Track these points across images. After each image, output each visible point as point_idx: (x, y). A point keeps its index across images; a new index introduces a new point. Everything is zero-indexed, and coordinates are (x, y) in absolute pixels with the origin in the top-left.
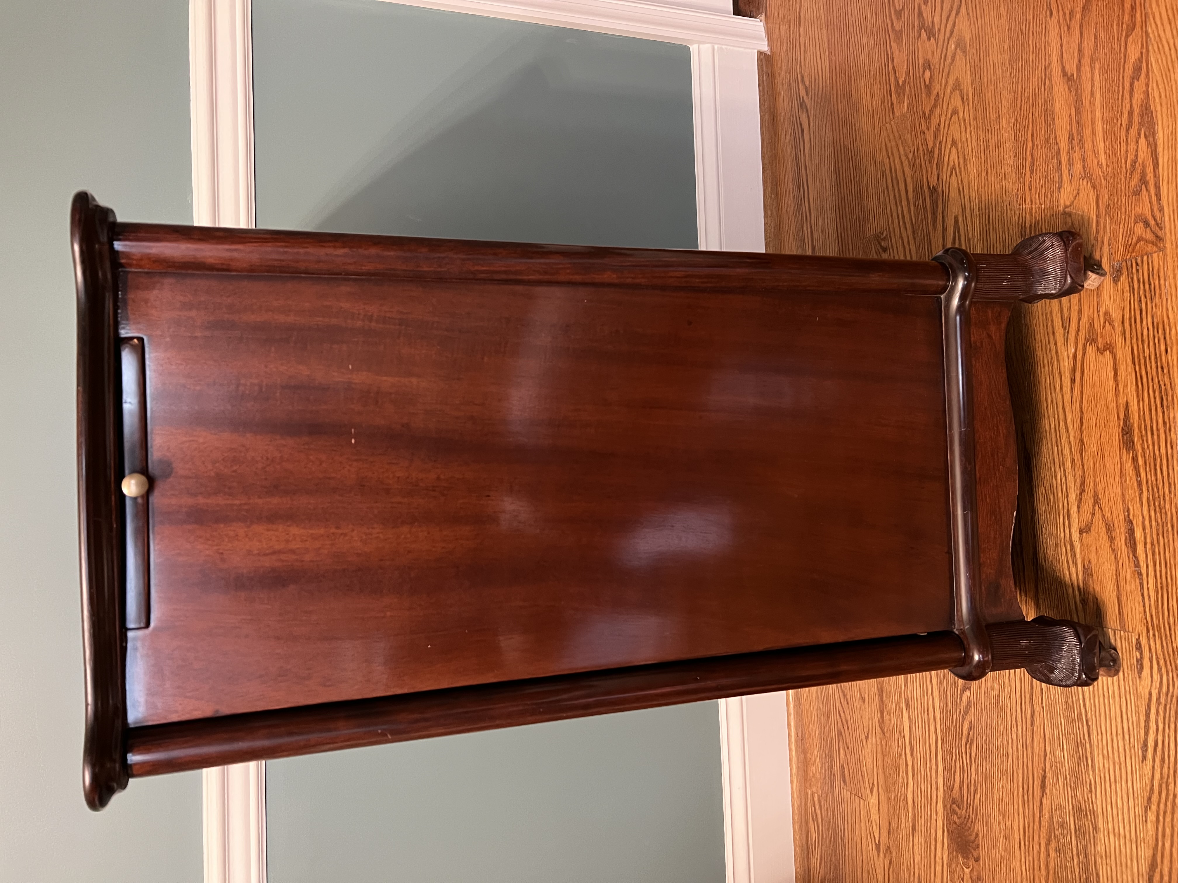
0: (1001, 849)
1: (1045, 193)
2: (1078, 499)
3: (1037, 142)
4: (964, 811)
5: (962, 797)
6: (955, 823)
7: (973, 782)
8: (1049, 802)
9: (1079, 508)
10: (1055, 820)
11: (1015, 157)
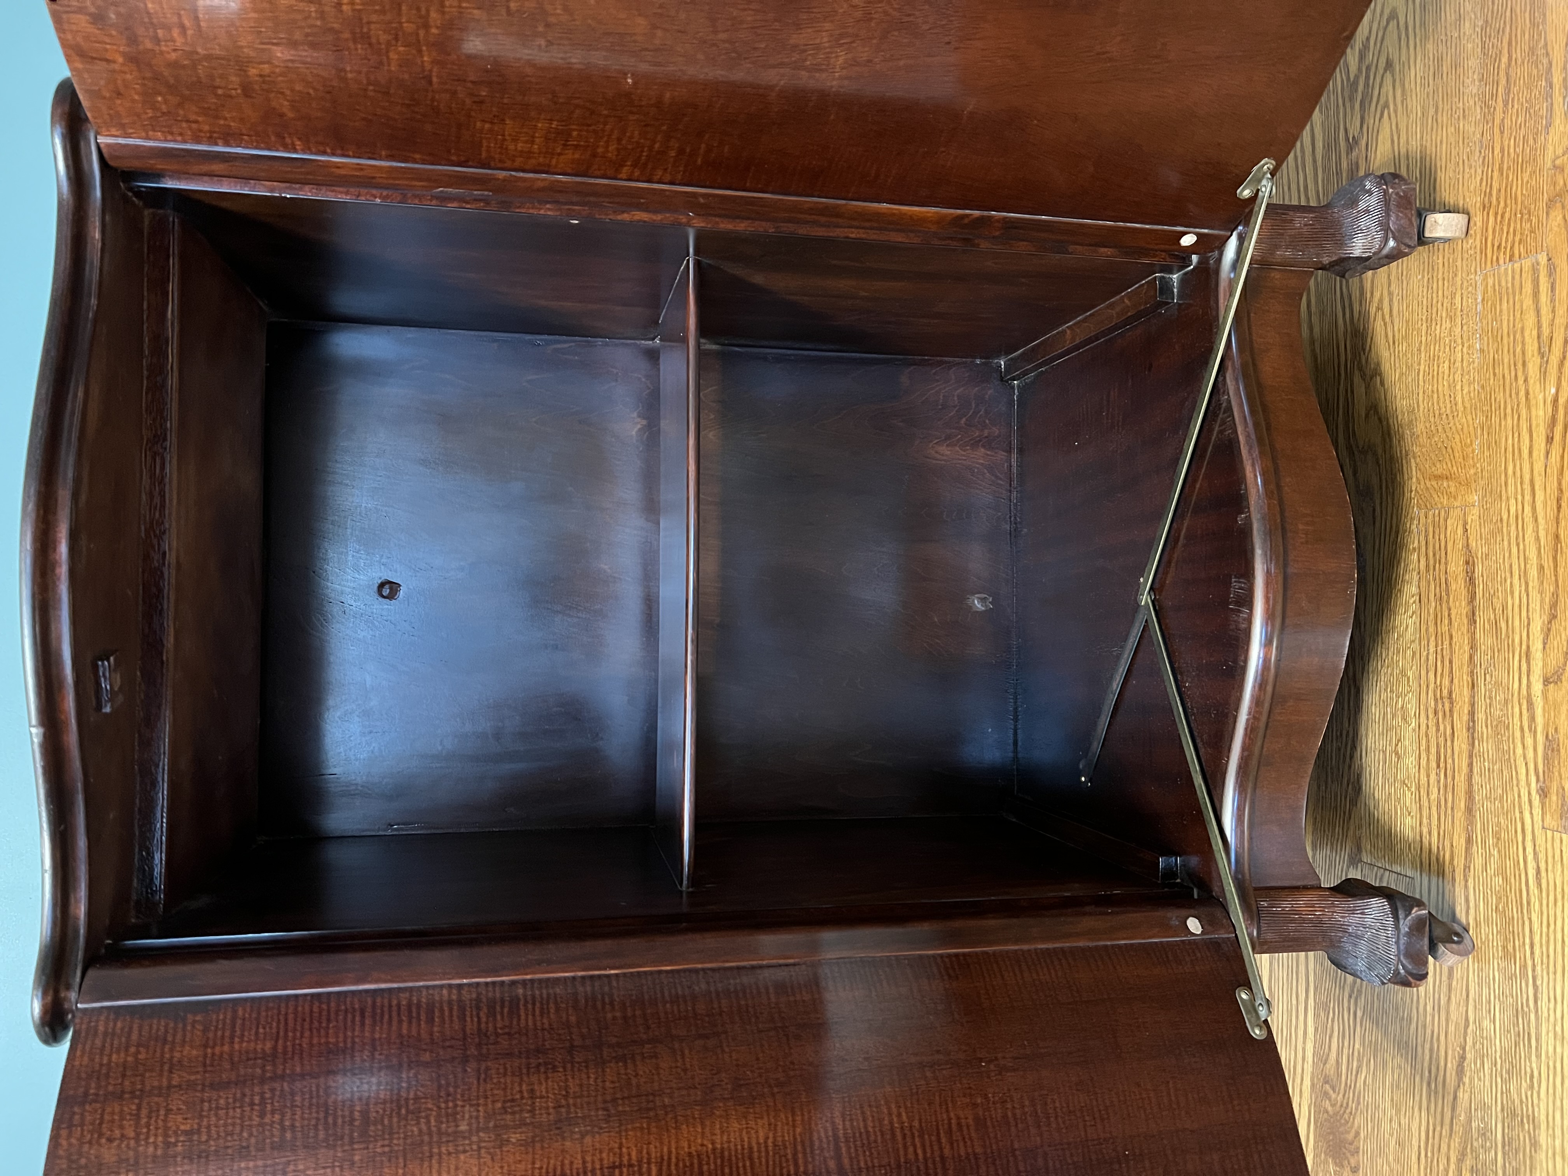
0: (1391, 1158)
1: (1524, 137)
2: (1545, 629)
3: (1517, 55)
4: (1341, 1096)
5: (1339, 1075)
6: (1327, 1112)
7: (1356, 1054)
8: (1467, 1096)
9: (1545, 644)
10: (1474, 1125)
11: (1481, 80)
